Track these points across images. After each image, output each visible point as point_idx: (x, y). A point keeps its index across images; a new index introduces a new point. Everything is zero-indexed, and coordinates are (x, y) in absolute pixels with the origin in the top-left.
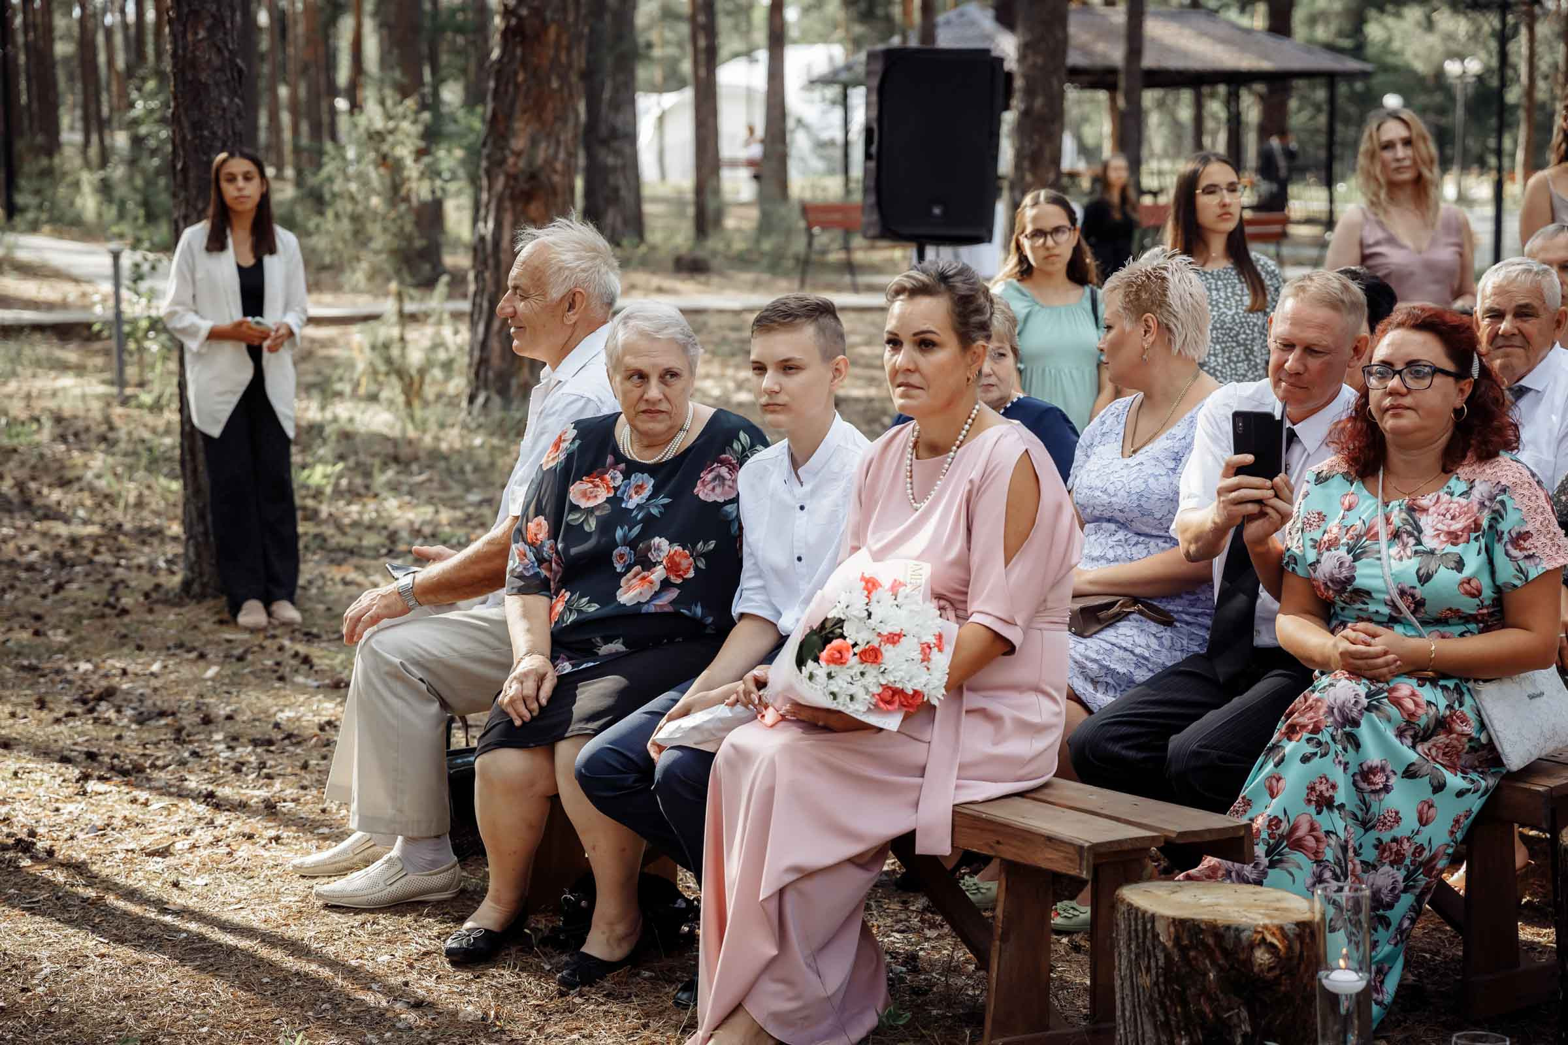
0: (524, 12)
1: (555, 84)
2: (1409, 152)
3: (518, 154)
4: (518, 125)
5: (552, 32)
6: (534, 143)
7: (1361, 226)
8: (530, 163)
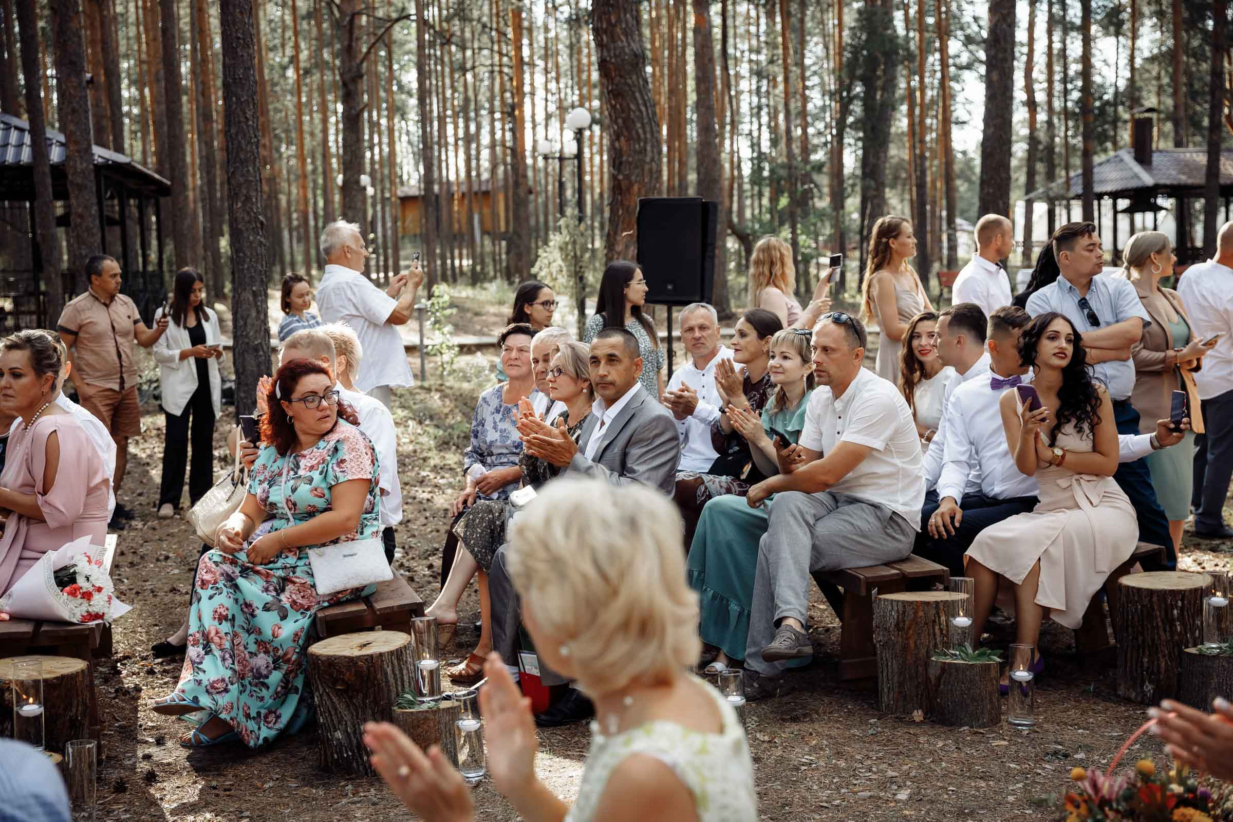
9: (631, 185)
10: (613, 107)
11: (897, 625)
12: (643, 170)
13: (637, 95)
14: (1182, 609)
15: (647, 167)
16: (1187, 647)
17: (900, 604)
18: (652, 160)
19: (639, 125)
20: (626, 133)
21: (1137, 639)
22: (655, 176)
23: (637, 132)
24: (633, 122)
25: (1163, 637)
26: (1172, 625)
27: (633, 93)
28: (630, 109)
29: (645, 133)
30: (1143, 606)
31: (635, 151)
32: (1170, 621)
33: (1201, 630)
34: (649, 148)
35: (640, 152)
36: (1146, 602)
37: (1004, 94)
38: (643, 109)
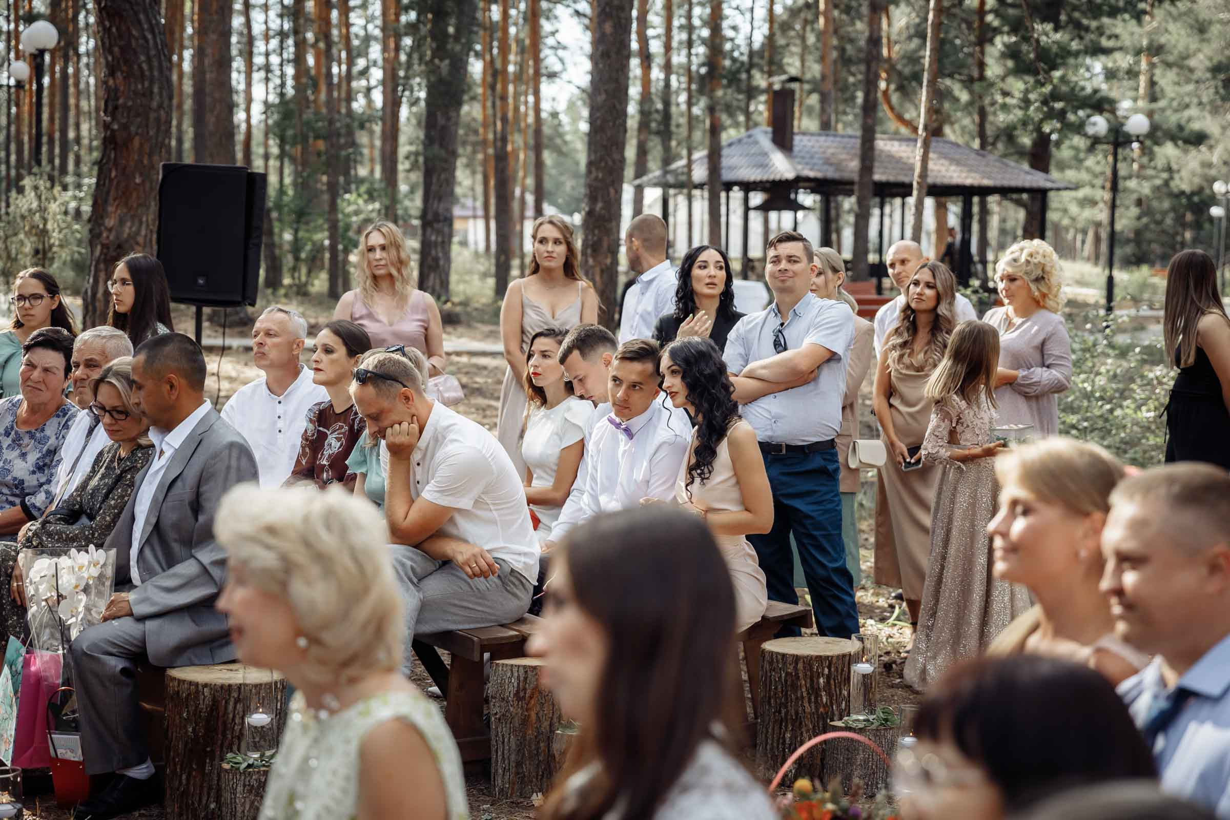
0: (116, 127)
1: (138, 180)
2: (384, 255)
3: (110, 230)
4: (110, 209)
5: (137, 142)
6: (122, 222)
7: (353, 304)
8: (117, 237)
9: (130, 139)
10: (107, 30)
11: (517, 694)
12: (147, 119)
13: (142, 17)
14: (828, 677)
15: (152, 115)
16: (832, 720)
17: (522, 671)
18: (160, 106)
19: (143, 58)
20: (124, 68)
21: (780, 712)
22: (163, 128)
23: (140, 67)
24: (135, 53)
25: (808, 710)
26: (818, 696)
27: (136, 14)
28: (130, 34)
29: (151, 68)
30: (787, 674)
31: (136, 93)
32: (814, 691)
33: (848, 702)
34: (156, 90)
35: (144, 95)
36: (790, 669)
37: (619, 52)
38: (149, 36)
